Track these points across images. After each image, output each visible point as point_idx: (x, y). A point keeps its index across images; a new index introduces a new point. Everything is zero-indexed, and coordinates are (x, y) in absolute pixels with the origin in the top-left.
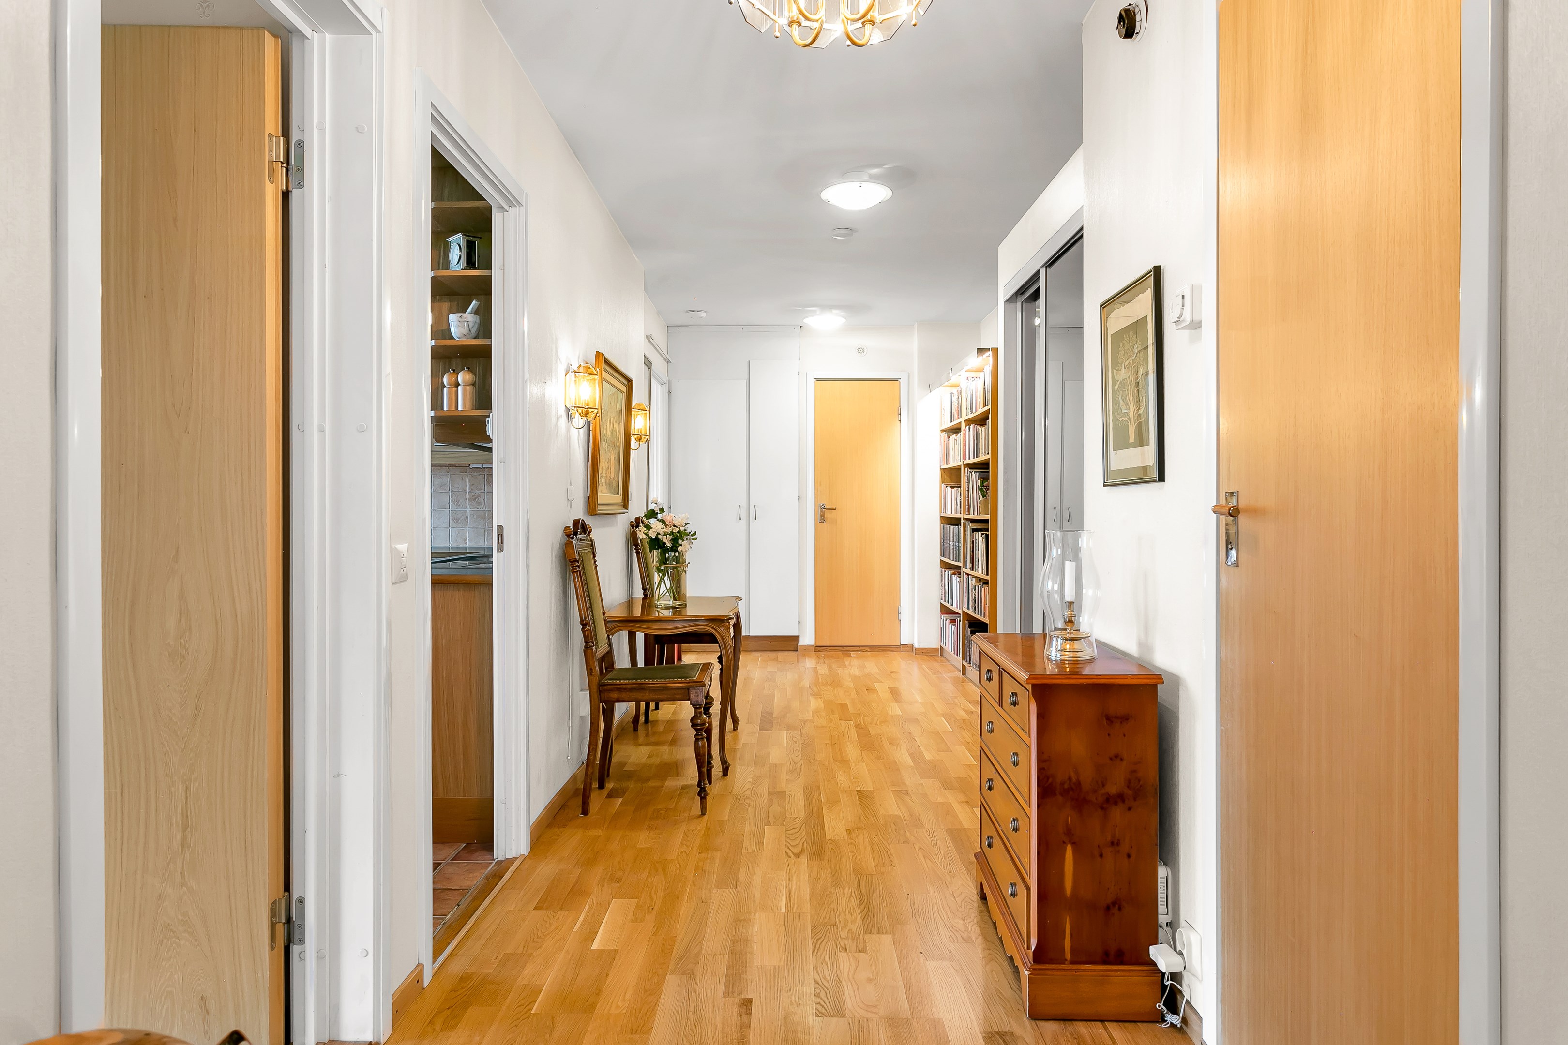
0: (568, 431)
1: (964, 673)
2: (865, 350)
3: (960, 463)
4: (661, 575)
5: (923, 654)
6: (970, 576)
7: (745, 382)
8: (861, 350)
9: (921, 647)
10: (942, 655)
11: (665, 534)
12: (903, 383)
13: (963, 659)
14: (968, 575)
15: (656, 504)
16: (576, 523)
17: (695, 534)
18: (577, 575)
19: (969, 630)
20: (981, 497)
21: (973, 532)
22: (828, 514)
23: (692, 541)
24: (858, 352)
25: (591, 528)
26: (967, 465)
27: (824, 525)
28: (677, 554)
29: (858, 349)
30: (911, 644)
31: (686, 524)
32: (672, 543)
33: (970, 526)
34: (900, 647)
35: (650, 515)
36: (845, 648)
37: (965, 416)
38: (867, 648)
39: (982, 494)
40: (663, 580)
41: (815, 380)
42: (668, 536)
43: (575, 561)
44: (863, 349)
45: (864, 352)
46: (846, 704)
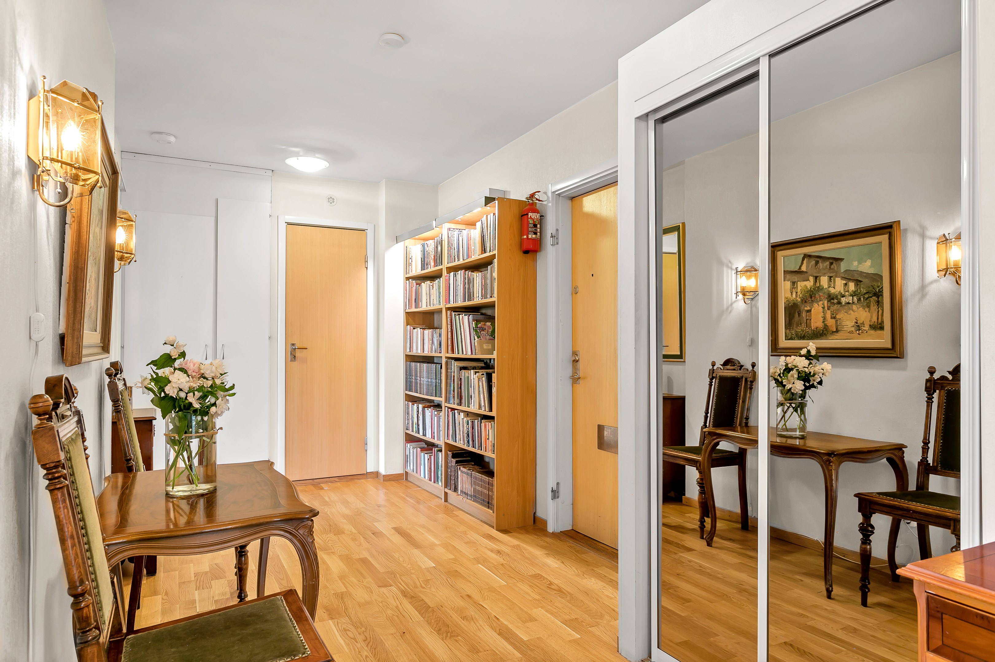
0: (33, 207)
1: (446, 500)
2: (335, 200)
3: (443, 306)
4: (176, 447)
5: (390, 480)
6: (456, 411)
7: (213, 220)
8: (331, 200)
9: (388, 474)
10: (407, 479)
11: (191, 390)
12: (370, 233)
13: (446, 487)
14: (453, 409)
15: (172, 345)
16: (55, 386)
17: (233, 387)
18: (63, 495)
19: (454, 460)
20: (476, 337)
21: (460, 370)
22: (298, 354)
23: (228, 397)
24: (329, 201)
25: (76, 390)
26: (448, 309)
27: (295, 364)
28: (206, 418)
29: (329, 199)
30: (376, 470)
31: (222, 375)
32: (200, 403)
33: (455, 365)
34: (366, 475)
35: (164, 363)
36: (315, 480)
37: (446, 264)
38: (336, 479)
39: (477, 335)
40: (181, 456)
41: (286, 224)
42: (196, 392)
43: (56, 467)
44: (333, 199)
45: (333, 202)
46: (366, 558)
